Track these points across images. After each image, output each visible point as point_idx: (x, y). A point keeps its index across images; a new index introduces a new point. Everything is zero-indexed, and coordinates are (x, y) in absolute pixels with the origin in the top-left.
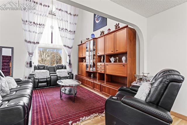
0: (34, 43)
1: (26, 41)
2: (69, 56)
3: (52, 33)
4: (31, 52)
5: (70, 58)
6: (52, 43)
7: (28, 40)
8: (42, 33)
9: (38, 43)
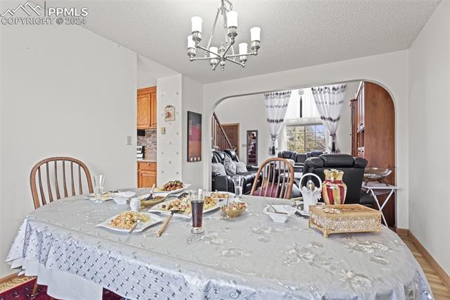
0: (277, 121)
1: (268, 120)
2: (333, 135)
3: (301, 101)
4: (274, 134)
5: (334, 139)
6: (301, 117)
7: (270, 119)
8: (287, 105)
9: (282, 120)
